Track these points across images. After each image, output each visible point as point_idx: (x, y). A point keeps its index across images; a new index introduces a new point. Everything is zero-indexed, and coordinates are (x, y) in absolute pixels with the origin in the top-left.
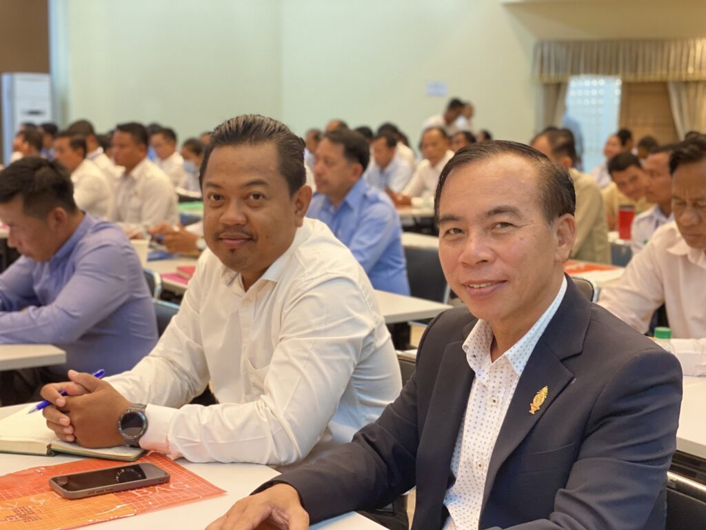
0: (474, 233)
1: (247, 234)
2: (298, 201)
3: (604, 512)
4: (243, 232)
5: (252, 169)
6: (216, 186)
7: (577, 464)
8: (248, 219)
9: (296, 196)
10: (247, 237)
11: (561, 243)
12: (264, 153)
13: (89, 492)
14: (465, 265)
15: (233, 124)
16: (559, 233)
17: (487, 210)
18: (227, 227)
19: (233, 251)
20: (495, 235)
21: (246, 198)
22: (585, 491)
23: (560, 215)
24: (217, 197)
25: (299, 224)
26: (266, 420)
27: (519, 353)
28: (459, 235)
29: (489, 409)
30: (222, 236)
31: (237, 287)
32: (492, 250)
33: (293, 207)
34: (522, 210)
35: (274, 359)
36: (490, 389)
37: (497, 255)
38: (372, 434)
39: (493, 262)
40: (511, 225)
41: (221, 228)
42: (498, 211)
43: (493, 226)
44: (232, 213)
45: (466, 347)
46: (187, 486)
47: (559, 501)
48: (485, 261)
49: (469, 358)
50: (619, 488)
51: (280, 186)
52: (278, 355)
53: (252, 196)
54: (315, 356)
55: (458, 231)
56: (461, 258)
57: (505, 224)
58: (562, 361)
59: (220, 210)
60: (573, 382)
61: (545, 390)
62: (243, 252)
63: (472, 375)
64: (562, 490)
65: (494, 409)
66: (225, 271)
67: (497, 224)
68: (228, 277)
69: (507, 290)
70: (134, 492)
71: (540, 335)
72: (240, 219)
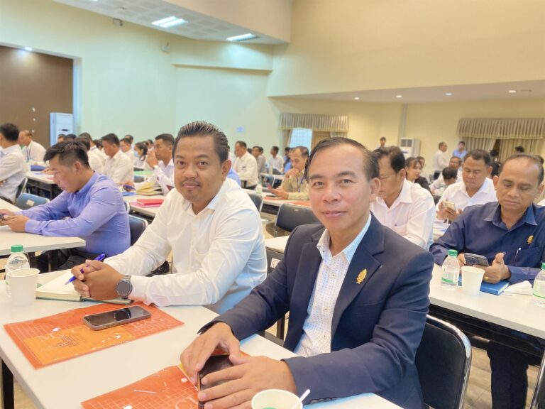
0: (331, 184)
1: (197, 182)
2: (224, 167)
4: (195, 181)
5: (200, 148)
6: (181, 157)
7: (385, 312)
8: (198, 175)
9: (223, 165)
10: (197, 184)
11: (372, 193)
12: (207, 141)
13: (107, 326)
14: (326, 201)
15: (191, 126)
16: (372, 188)
17: (339, 172)
18: (187, 179)
19: (190, 191)
20: (342, 187)
21: (197, 164)
22: (392, 327)
23: (373, 178)
24: (182, 163)
25: (223, 180)
26: (202, 282)
27: (350, 250)
28: (321, 186)
29: (330, 279)
30: (184, 183)
32: (340, 195)
33: (222, 170)
34: (356, 173)
35: (210, 249)
36: (332, 269)
37: (343, 197)
38: (262, 290)
39: (340, 201)
40: (351, 181)
41: (183, 179)
42: (344, 174)
43: (341, 182)
44: (190, 171)
45: (320, 247)
46: (161, 320)
47: (377, 331)
48: (336, 200)
49: (321, 252)
50: (411, 325)
51: (215, 158)
53: (201, 163)
54: (233, 249)
55: (320, 183)
56: (323, 198)
57: (347, 181)
58: (373, 255)
59: (183, 170)
60: (381, 267)
61: (365, 271)
62: (195, 192)
63: (320, 259)
64: (377, 326)
65: (333, 279)
66: (184, 203)
67: (342, 180)
68: (185, 206)
69: (346, 216)
70: (132, 324)
71: (360, 241)
72: (194, 174)
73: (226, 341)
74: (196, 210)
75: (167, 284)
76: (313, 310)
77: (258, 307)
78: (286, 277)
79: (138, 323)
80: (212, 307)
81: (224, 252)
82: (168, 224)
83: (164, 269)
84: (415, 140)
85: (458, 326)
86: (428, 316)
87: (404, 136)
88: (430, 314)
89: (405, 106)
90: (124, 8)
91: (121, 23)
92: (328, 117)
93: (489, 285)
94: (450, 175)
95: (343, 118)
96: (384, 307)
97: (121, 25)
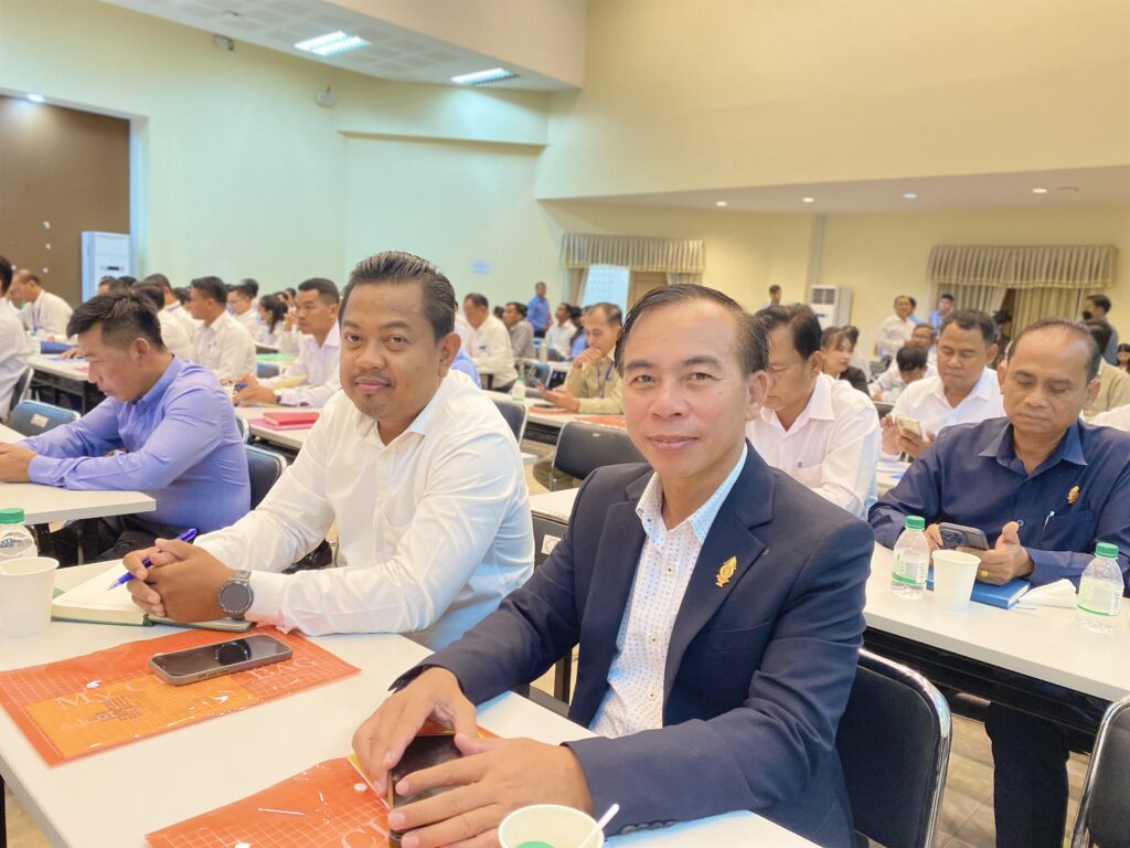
0: (669, 381)
1: (384, 378)
2: (445, 349)
3: (811, 697)
4: (379, 377)
5: (392, 309)
6: (354, 326)
7: (775, 642)
8: (386, 365)
9: (442, 343)
10: (384, 382)
11: (753, 401)
12: (405, 296)
13: (200, 676)
14: (656, 416)
15: (375, 262)
16: (752, 391)
17: (686, 358)
18: (363, 371)
19: (369, 396)
20: (692, 387)
21: (386, 340)
22: (791, 675)
23: (754, 371)
24: (356, 338)
25: (442, 374)
26: (399, 585)
27: (702, 518)
28: (649, 383)
29: (662, 578)
30: (358, 380)
31: (374, 438)
32: (688, 404)
33: (439, 355)
34: (722, 360)
35: (416, 517)
36: (665, 557)
37: (691, 409)
38: (523, 601)
39: (687, 417)
40: (709, 376)
41: (357, 371)
42: (697, 361)
43: (689, 377)
44: (370, 355)
45: (640, 509)
46: (314, 663)
47: (757, 684)
48: (678, 414)
49: (644, 522)
50: (826, 671)
51: (423, 330)
52: (421, 512)
53: (392, 339)
54: (463, 516)
55: (647, 378)
56: (652, 409)
57: (701, 376)
58: (751, 529)
59: (355, 353)
60: (766, 553)
61: (733, 561)
62: (380, 399)
63: (643, 537)
64: (757, 672)
65: (669, 578)
66: (361, 421)
67: (691, 375)
68: (364, 428)
69: (698, 447)
70: (252, 672)
71: (723, 499)
72: (378, 362)
73: (446, 705)
74: (387, 436)
75: (325, 589)
76: (627, 641)
77: (513, 637)
78: (571, 573)
79: (264, 670)
80: (417, 636)
81: (444, 523)
82: (329, 464)
83: (322, 556)
84: (841, 289)
85: (924, 673)
86: (863, 652)
87: (817, 283)
88: (868, 647)
89: (821, 220)
90: (236, 14)
91: (231, 44)
92: (662, 242)
93: (988, 589)
94: (911, 363)
95: (694, 245)
96: (771, 633)
97: (231, 48)
